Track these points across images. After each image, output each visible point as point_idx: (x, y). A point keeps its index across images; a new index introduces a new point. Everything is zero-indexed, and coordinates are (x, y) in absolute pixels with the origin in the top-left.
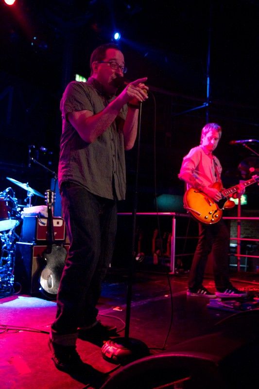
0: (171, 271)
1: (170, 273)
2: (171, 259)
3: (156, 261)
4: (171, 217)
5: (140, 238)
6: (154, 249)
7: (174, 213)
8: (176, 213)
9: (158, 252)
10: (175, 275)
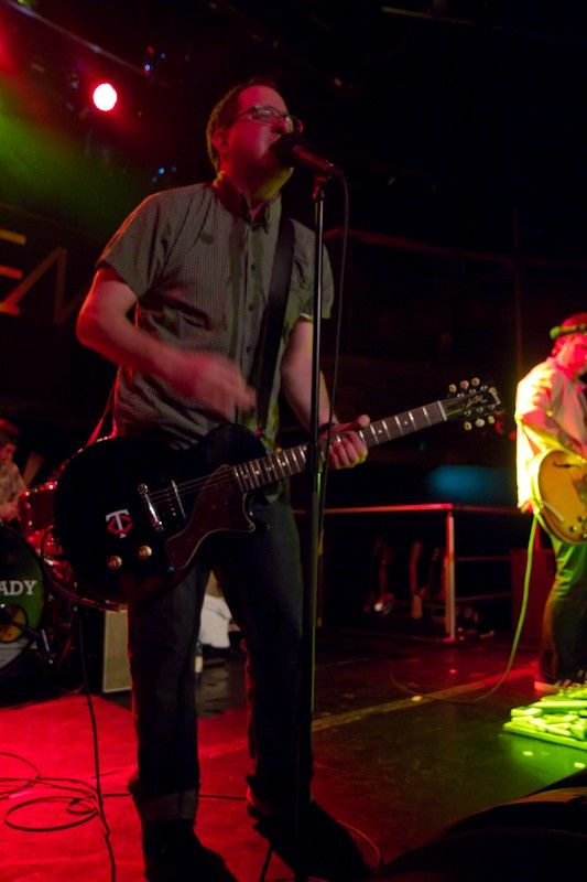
0: (448, 635)
1: (446, 640)
2: (447, 607)
3: (417, 613)
4: (443, 515)
5: (384, 562)
6: (413, 586)
7: (449, 506)
8: (454, 505)
9: (423, 591)
10: (456, 644)
